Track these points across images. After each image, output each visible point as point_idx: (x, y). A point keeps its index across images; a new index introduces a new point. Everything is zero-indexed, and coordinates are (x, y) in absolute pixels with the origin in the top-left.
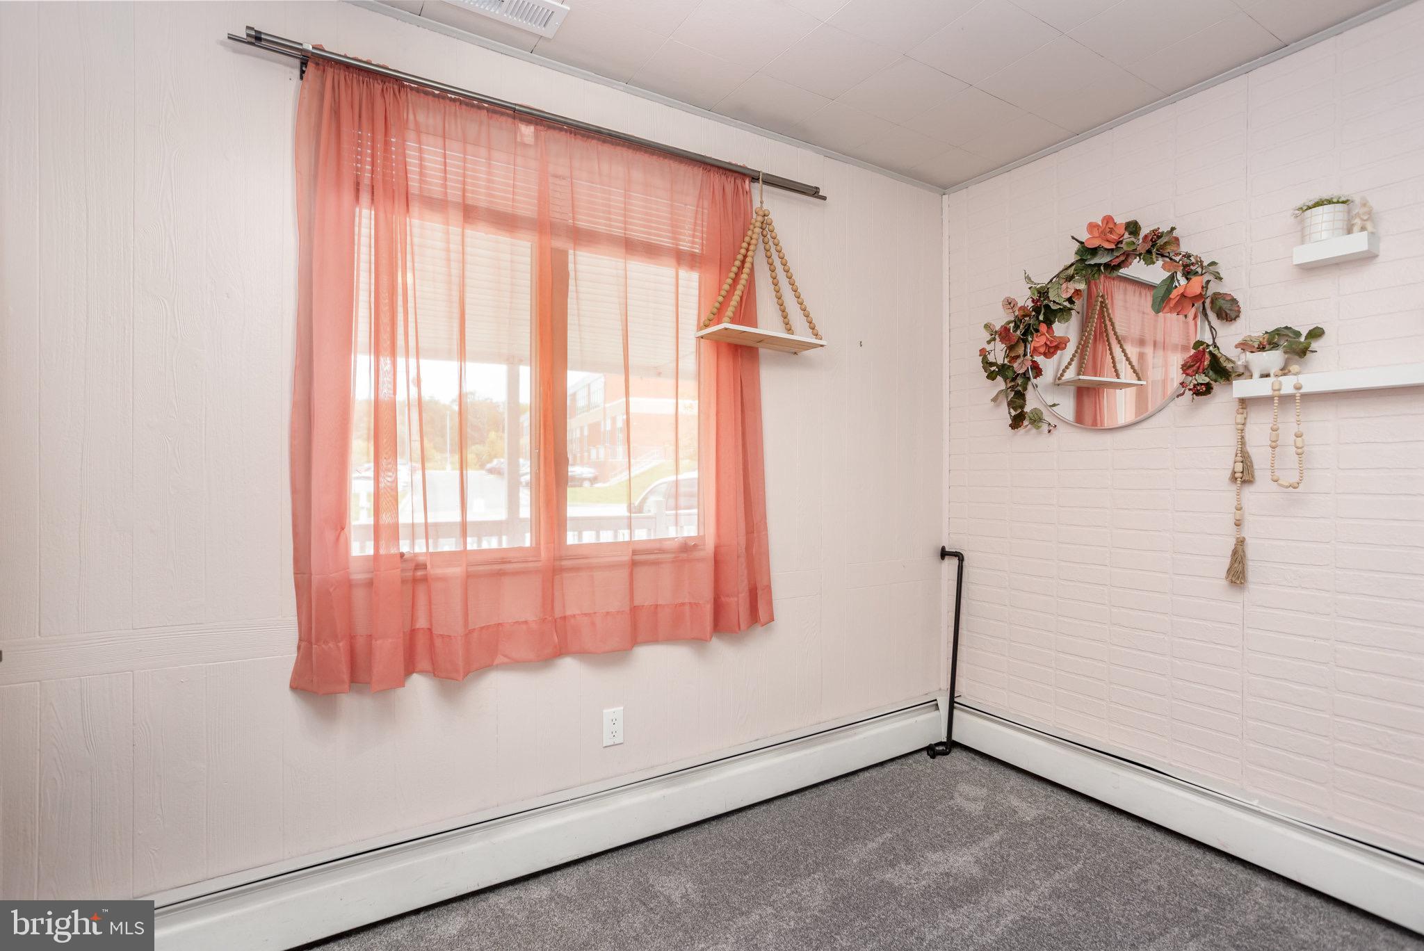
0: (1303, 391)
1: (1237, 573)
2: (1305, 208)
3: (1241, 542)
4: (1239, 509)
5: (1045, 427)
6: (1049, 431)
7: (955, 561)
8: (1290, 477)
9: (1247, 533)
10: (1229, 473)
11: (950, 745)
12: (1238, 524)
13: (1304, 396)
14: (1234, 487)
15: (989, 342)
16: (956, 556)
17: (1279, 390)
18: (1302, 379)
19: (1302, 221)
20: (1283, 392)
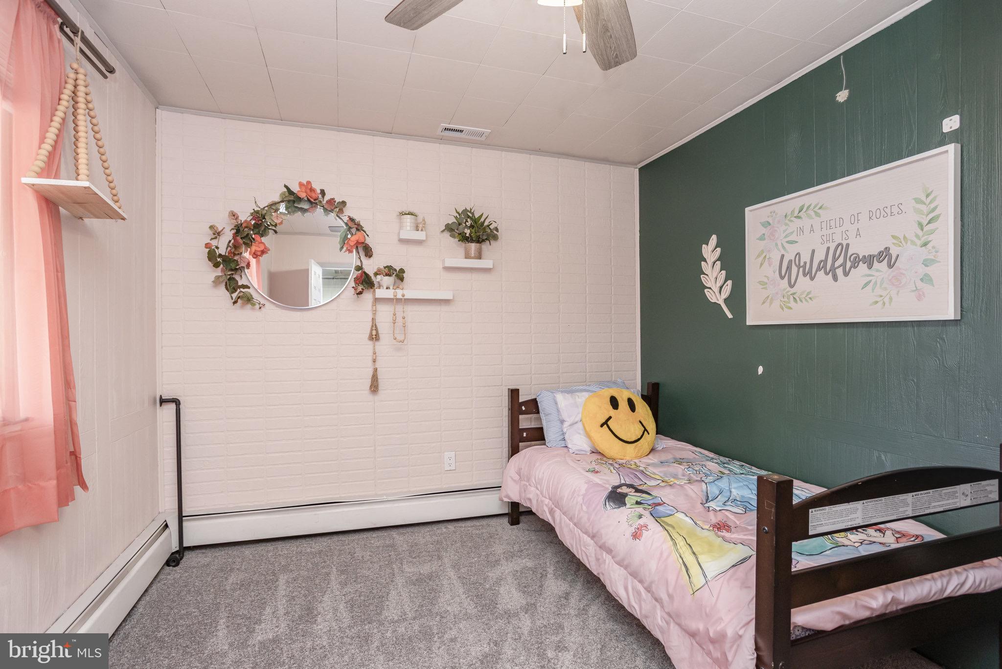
0: (405, 297)
1: (374, 387)
2: (403, 213)
3: (376, 370)
4: (375, 353)
5: (257, 306)
6: (260, 308)
7: (173, 406)
8: (400, 337)
9: (378, 365)
10: (368, 335)
11: (183, 550)
12: (374, 361)
13: (405, 299)
14: (371, 343)
15: (212, 239)
16: (173, 402)
17: (396, 296)
18: (405, 292)
19: (400, 219)
20: (398, 297)
